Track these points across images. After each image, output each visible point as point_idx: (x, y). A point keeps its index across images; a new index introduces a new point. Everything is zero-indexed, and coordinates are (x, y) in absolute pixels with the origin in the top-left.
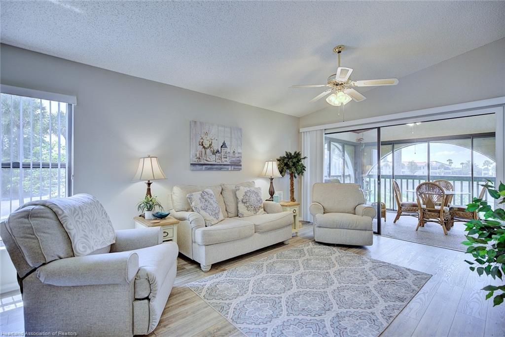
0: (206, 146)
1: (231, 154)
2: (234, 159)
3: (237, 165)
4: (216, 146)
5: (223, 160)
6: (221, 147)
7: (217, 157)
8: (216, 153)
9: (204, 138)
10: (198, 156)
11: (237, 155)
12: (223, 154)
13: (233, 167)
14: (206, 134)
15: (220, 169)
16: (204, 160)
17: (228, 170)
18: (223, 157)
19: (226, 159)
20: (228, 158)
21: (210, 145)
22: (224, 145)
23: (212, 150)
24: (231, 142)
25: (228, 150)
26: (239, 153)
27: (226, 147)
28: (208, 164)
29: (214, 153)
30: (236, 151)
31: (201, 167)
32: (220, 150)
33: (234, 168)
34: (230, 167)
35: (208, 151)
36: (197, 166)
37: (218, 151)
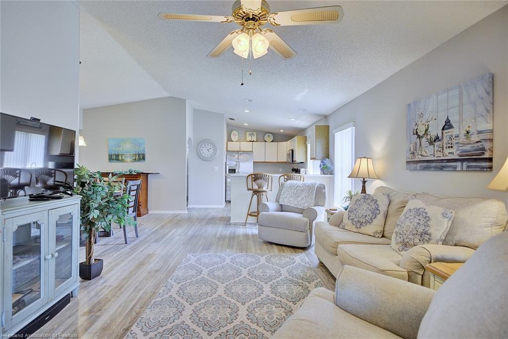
0: (421, 134)
1: (462, 139)
2: (468, 148)
3: (476, 160)
4: (435, 131)
5: (447, 151)
6: (443, 129)
7: (436, 148)
8: (435, 141)
9: (419, 123)
10: (412, 150)
11: (475, 138)
12: (445, 140)
13: (465, 164)
14: (422, 115)
15: (442, 168)
16: (418, 155)
17: (455, 169)
18: (445, 146)
19: (451, 150)
20: (455, 147)
21: (426, 130)
22: (448, 125)
23: (429, 137)
24: (461, 114)
25: (454, 132)
26: (480, 132)
27: (451, 127)
28: (424, 161)
29: (431, 143)
30: (472, 130)
31: (415, 165)
32: (440, 135)
33: (468, 167)
34: (459, 164)
35: (424, 140)
36: (411, 164)
37: (437, 139)
